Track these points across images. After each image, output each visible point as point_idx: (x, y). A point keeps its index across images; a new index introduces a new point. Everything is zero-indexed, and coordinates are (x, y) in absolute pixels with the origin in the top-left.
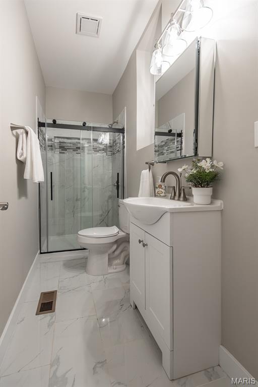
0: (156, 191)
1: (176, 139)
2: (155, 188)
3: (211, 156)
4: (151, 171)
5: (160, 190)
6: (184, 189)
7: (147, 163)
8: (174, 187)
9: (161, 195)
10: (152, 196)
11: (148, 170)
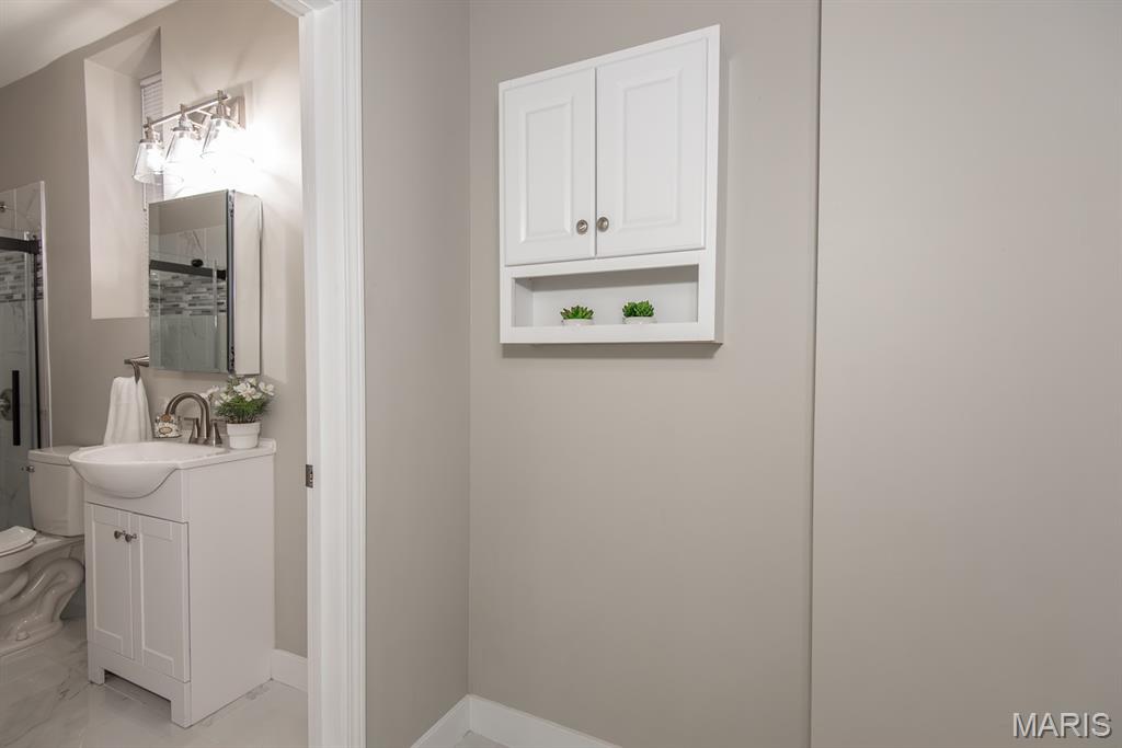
0: (157, 429)
1: (215, 283)
2: (153, 421)
3: (258, 372)
4: (140, 381)
5: (167, 424)
6: (216, 425)
7: (128, 362)
8: (197, 420)
9: (170, 435)
10: (146, 439)
11: (133, 378)
